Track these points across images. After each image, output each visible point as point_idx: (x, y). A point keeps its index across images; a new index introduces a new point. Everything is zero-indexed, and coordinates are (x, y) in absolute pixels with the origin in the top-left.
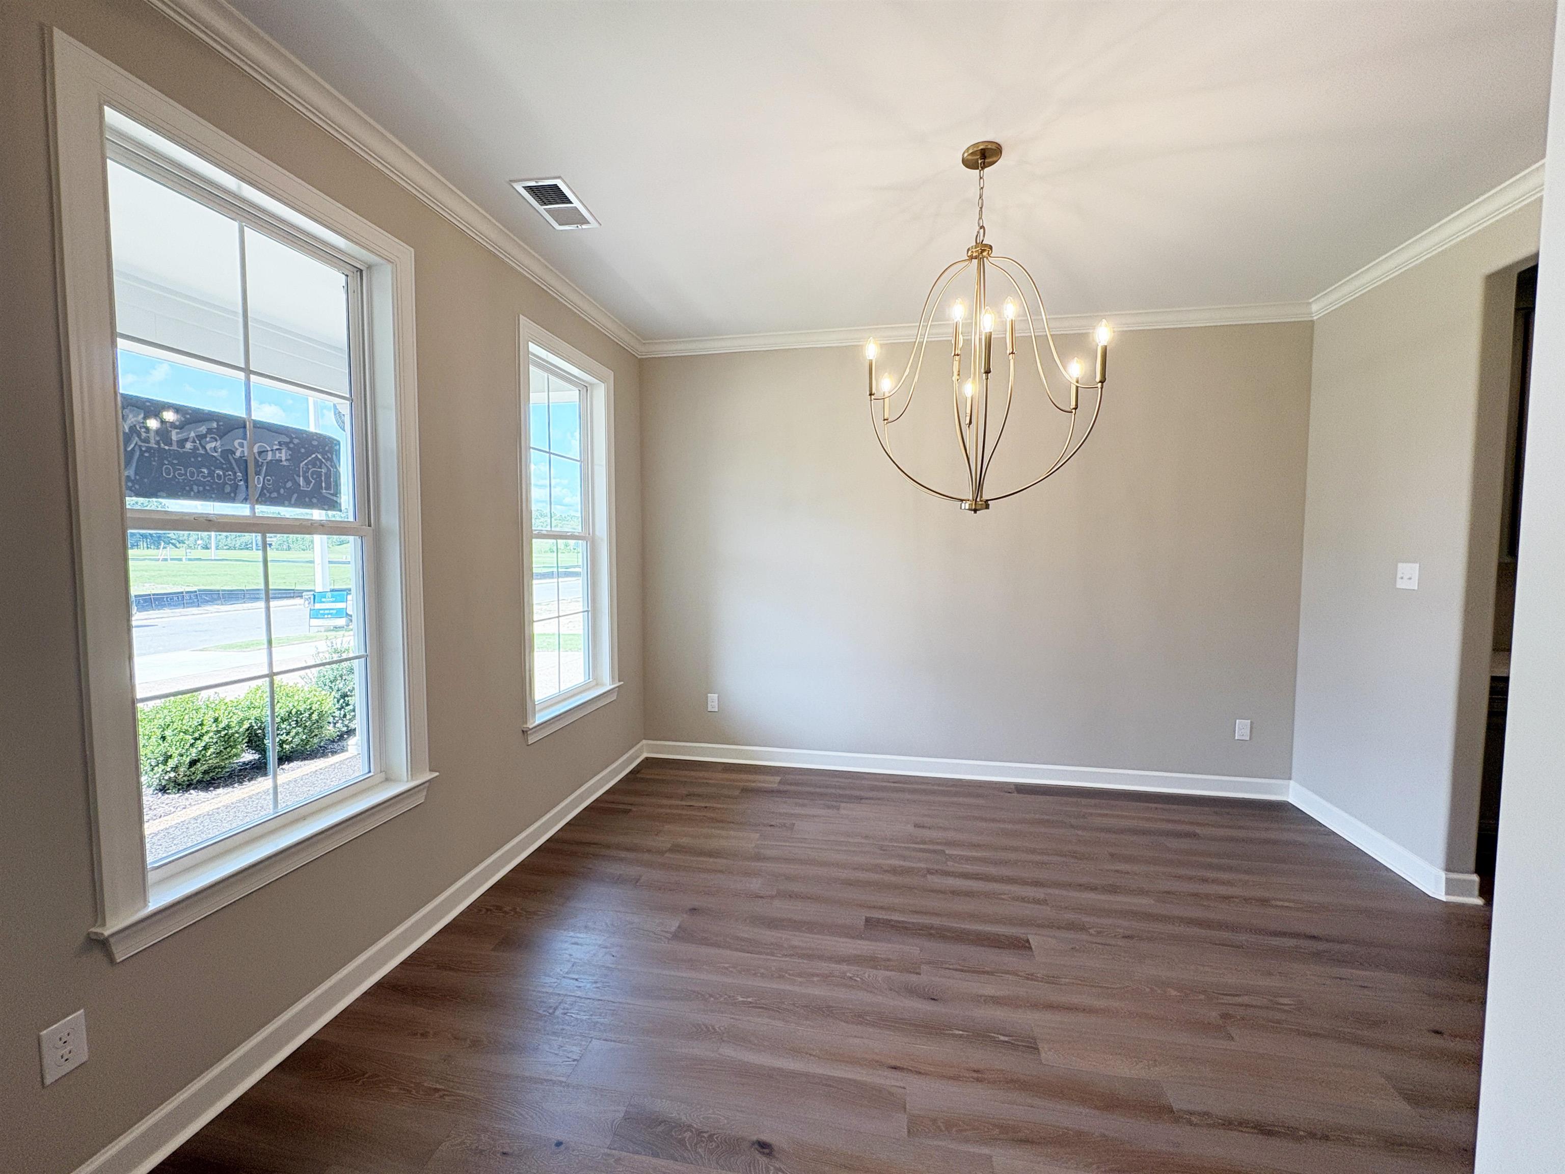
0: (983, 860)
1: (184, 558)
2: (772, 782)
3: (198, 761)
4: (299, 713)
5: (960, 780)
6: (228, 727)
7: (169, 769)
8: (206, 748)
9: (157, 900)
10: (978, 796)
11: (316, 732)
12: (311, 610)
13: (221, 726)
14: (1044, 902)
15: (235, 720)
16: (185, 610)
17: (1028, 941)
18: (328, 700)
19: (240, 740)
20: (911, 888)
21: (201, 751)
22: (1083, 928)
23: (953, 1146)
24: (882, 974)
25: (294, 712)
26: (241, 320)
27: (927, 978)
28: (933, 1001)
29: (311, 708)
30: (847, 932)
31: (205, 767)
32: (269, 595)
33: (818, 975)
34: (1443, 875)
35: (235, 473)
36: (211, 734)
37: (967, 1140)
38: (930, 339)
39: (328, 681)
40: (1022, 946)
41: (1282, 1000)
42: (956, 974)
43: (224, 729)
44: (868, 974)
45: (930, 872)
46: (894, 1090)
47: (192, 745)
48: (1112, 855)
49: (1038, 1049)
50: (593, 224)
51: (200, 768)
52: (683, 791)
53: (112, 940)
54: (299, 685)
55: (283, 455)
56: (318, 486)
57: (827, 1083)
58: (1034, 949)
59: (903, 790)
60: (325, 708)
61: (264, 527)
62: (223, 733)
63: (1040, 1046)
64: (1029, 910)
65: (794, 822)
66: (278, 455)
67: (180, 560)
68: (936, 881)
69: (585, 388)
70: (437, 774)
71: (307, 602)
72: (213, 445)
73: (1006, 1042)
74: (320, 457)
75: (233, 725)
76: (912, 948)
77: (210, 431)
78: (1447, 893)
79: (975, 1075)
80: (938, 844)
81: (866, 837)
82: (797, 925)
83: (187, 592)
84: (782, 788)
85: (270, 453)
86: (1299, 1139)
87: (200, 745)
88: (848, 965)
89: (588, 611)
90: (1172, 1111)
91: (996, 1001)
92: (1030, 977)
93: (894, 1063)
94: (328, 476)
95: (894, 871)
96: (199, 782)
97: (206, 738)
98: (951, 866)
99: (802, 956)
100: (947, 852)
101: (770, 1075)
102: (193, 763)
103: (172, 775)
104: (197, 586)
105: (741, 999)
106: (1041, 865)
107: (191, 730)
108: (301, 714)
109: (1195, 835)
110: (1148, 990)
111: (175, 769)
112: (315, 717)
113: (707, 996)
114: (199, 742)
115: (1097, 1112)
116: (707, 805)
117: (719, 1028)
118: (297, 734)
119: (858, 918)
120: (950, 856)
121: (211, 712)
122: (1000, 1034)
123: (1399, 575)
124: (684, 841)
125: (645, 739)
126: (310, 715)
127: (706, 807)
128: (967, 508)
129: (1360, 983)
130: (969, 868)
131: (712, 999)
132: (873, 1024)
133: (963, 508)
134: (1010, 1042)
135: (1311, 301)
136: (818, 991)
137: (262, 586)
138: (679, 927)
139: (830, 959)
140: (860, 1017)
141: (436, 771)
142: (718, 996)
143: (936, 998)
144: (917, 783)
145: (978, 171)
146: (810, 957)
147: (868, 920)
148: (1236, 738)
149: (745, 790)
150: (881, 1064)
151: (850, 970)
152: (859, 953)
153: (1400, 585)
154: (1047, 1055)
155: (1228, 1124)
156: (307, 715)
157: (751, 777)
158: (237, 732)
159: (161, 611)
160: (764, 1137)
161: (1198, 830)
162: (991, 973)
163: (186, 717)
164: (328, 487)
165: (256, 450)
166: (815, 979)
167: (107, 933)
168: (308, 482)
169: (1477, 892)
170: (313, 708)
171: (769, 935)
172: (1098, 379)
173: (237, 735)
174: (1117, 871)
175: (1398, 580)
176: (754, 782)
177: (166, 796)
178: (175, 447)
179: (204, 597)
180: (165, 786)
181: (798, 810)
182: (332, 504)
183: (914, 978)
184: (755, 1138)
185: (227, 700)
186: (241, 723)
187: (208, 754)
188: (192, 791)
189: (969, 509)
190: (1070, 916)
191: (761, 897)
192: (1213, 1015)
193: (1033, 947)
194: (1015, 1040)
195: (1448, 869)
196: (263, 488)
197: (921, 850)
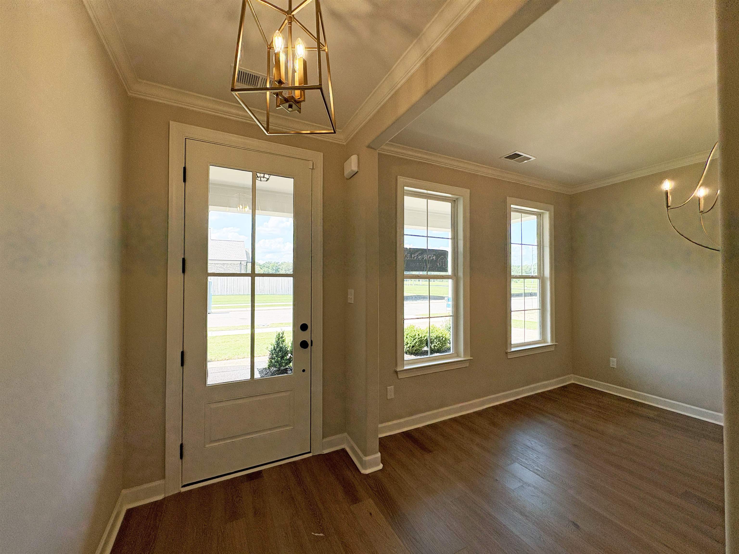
1: (413, 284)
3: (414, 346)
4: (439, 337)
6: (421, 337)
7: (408, 347)
8: (416, 343)
9: (406, 368)
11: (444, 345)
12: (447, 304)
13: (420, 337)
15: (423, 336)
16: (413, 302)
18: (448, 334)
19: (424, 342)
21: (415, 343)
25: (438, 336)
26: (426, 213)
29: (443, 336)
31: (415, 349)
32: (430, 298)
35: (424, 264)
36: (417, 339)
39: (448, 328)
43: (420, 338)
47: (413, 341)
50: (533, 158)
51: (415, 348)
53: (398, 373)
54: (440, 328)
55: (434, 258)
56: (442, 265)
60: (447, 337)
61: (429, 278)
62: (420, 339)
66: (433, 258)
67: (412, 285)
69: (539, 215)
71: (446, 301)
72: (420, 257)
74: (443, 257)
75: (423, 337)
77: (419, 254)
83: (414, 296)
85: (431, 257)
87: (415, 341)
89: (540, 309)
94: (445, 262)
96: (414, 353)
97: (416, 340)
102: (413, 347)
103: (408, 349)
104: (416, 294)
107: (413, 337)
108: (440, 337)
111: (409, 347)
112: (444, 339)
114: (414, 340)
118: (439, 344)
121: (417, 332)
125: (573, 374)
126: (443, 338)
137: (428, 295)
141: (471, 357)
156: (441, 338)
158: (423, 339)
159: (407, 302)
163: (412, 332)
164: (445, 266)
165: (428, 257)
167: (398, 370)
168: (440, 264)
170: (444, 336)
173: (423, 341)
177: (407, 355)
178: (413, 259)
179: (418, 298)
180: (407, 352)
182: (446, 270)
185: (421, 329)
186: (424, 337)
187: (416, 345)
188: (412, 355)
196: (429, 267)
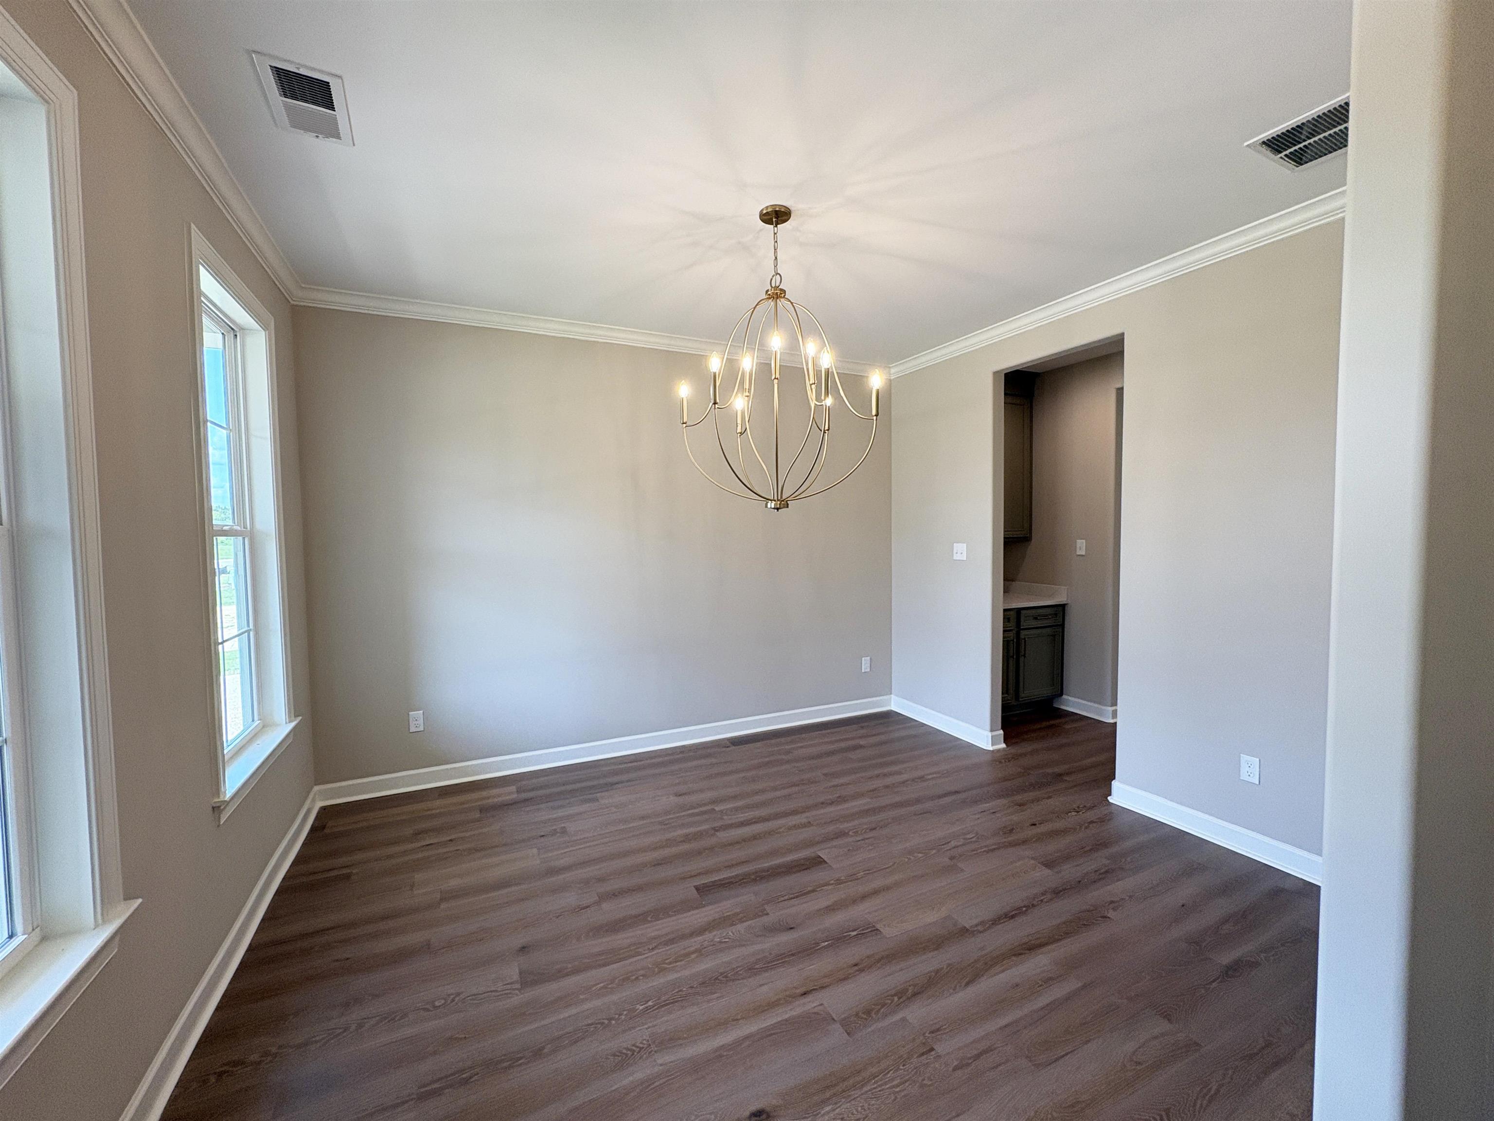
0: (749, 807)
2: (509, 794)
5: (683, 746)
10: (709, 756)
14: (809, 824)
17: (820, 857)
20: (711, 849)
22: (842, 834)
23: (879, 1025)
24: (741, 927)
27: (774, 915)
28: (792, 930)
30: (686, 906)
33: (693, 953)
34: (990, 734)
37: (885, 1016)
38: (729, 357)
40: (817, 862)
41: (968, 836)
42: (793, 902)
44: (731, 932)
45: (716, 830)
46: (816, 1010)
48: (825, 775)
49: (877, 930)
52: (408, 831)
57: (767, 1034)
58: (828, 861)
59: (644, 768)
63: (878, 926)
64: (805, 834)
65: (563, 825)
68: (724, 836)
69: (232, 332)
70: (140, 900)
73: (857, 935)
76: (747, 897)
78: (992, 745)
79: (856, 968)
80: (705, 805)
81: (643, 818)
82: (641, 918)
84: (524, 796)
86: (1025, 913)
88: (710, 932)
89: (248, 631)
90: (967, 930)
91: (831, 909)
92: (839, 882)
93: (803, 990)
95: (687, 839)
98: (727, 820)
99: (666, 943)
100: (717, 809)
101: (719, 1055)
105: (641, 1008)
106: (788, 797)
109: (861, 747)
110: (906, 860)
113: (606, 1022)
115: (936, 952)
116: (453, 837)
117: (641, 1043)
119: (687, 890)
120: (721, 811)
122: (850, 931)
123: (955, 551)
124: (454, 883)
125: (316, 785)
127: (451, 840)
128: (773, 507)
129: (992, 811)
130: (741, 817)
131: (613, 1022)
132: (766, 969)
133: (769, 506)
134: (860, 934)
135: (891, 366)
136: (706, 965)
138: (520, 973)
139: (692, 934)
140: (752, 970)
141: (137, 898)
142: (617, 1016)
143: (792, 926)
144: (651, 758)
145: (772, 226)
146: (672, 941)
147: (697, 888)
148: (863, 671)
149: (483, 810)
150: (795, 997)
151: (716, 935)
152: (711, 918)
153: (956, 557)
154: (887, 931)
155: (996, 921)
157: (484, 793)
160: (753, 1108)
161: (862, 742)
162: (813, 891)
166: (693, 956)
169: (1003, 741)
171: (622, 939)
172: (874, 413)
174: (834, 786)
175: (955, 554)
176: (488, 798)
181: (560, 813)
183: (765, 919)
184: (747, 1113)
189: (774, 508)
190: (831, 828)
191: (587, 907)
192: (946, 860)
193: (826, 859)
194: (860, 931)
195: (992, 731)
197: (698, 814)
